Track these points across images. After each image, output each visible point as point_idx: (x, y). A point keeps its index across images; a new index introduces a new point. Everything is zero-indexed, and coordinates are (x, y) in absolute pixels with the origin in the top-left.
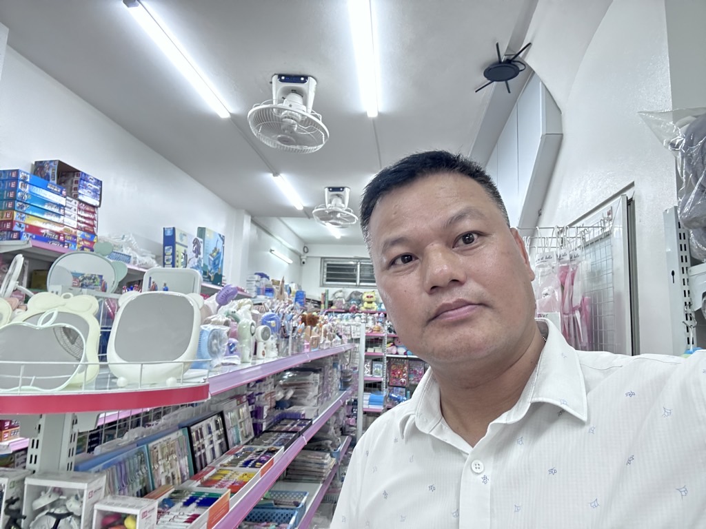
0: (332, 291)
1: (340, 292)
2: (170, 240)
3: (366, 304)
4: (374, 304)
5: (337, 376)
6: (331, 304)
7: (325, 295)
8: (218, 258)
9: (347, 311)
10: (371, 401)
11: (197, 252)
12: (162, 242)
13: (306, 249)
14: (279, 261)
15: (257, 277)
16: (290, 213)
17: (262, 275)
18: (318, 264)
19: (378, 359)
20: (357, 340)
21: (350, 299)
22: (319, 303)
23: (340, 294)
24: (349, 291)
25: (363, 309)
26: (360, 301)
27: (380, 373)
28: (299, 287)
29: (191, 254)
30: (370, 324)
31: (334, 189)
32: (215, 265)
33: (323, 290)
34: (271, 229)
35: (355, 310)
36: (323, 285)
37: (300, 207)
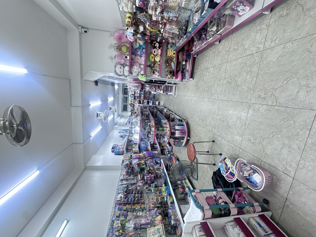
0: (129, 110)
1: (129, 108)
2: (122, 136)
3: (132, 103)
4: (132, 101)
5: (145, 109)
6: (132, 110)
7: (130, 111)
8: (124, 130)
9: (134, 107)
10: (151, 103)
11: (123, 133)
12: (122, 138)
13: (120, 115)
14: (123, 121)
15: (127, 124)
16: (114, 117)
17: (126, 124)
18: (123, 113)
19: (143, 101)
20: (139, 106)
21: (131, 106)
22: (132, 113)
23: (130, 108)
24: (129, 106)
25: (133, 103)
26: (132, 104)
27: (146, 101)
28: (128, 117)
29: (124, 134)
30: (136, 102)
31: (110, 109)
32: (125, 130)
33: (129, 112)
34: (117, 122)
35: (134, 105)
36: (128, 112)
37: (113, 116)
